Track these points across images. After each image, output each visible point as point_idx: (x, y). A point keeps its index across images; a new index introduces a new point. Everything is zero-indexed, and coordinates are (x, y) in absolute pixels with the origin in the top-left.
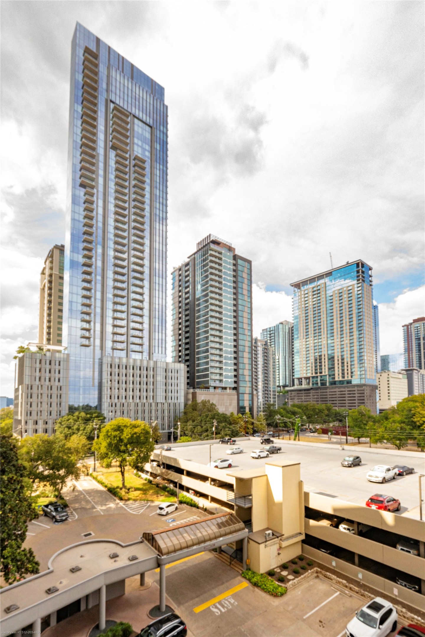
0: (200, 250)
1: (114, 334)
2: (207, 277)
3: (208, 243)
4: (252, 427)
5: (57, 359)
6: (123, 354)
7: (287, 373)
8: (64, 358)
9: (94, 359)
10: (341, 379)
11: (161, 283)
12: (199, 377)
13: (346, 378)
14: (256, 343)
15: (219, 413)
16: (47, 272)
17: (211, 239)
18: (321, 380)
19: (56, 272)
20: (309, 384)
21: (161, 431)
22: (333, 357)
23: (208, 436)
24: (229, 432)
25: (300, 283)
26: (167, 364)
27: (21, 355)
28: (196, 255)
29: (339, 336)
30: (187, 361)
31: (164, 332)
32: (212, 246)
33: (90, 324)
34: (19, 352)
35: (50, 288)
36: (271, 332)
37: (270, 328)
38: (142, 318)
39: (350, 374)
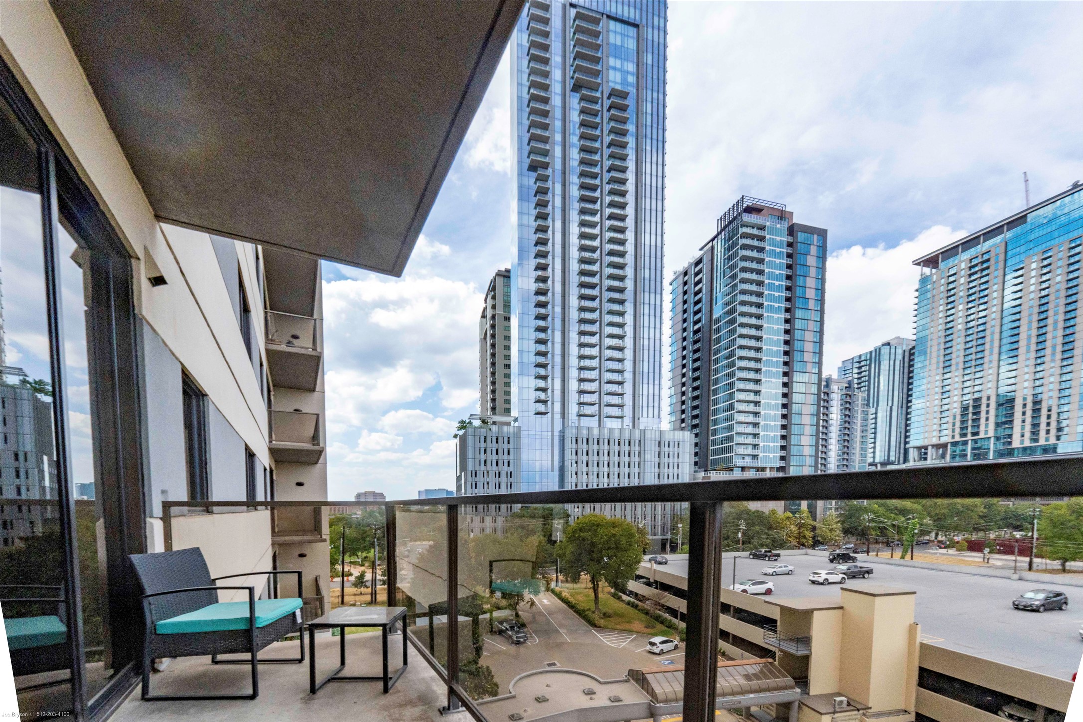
0: (722, 231)
1: (581, 392)
2: (734, 277)
3: (739, 214)
4: (812, 534)
5: (505, 435)
6: (594, 422)
7: (893, 439)
8: (514, 433)
9: (553, 432)
10: (1027, 443)
11: (652, 302)
12: (715, 452)
13: (1042, 442)
14: (827, 386)
15: (750, 510)
16: (489, 313)
17: (745, 206)
18: (973, 449)
19: (500, 311)
20: (943, 456)
21: (651, 537)
22: (1012, 400)
23: (729, 546)
24: (768, 541)
25: (937, 256)
26: (661, 433)
27: (461, 432)
28: (715, 242)
29: (1033, 355)
30: (695, 426)
31: (657, 382)
32: (747, 218)
33: (546, 382)
34: (460, 429)
35: (493, 336)
36: (862, 364)
37: (860, 356)
38: (623, 364)
39: (1053, 432)
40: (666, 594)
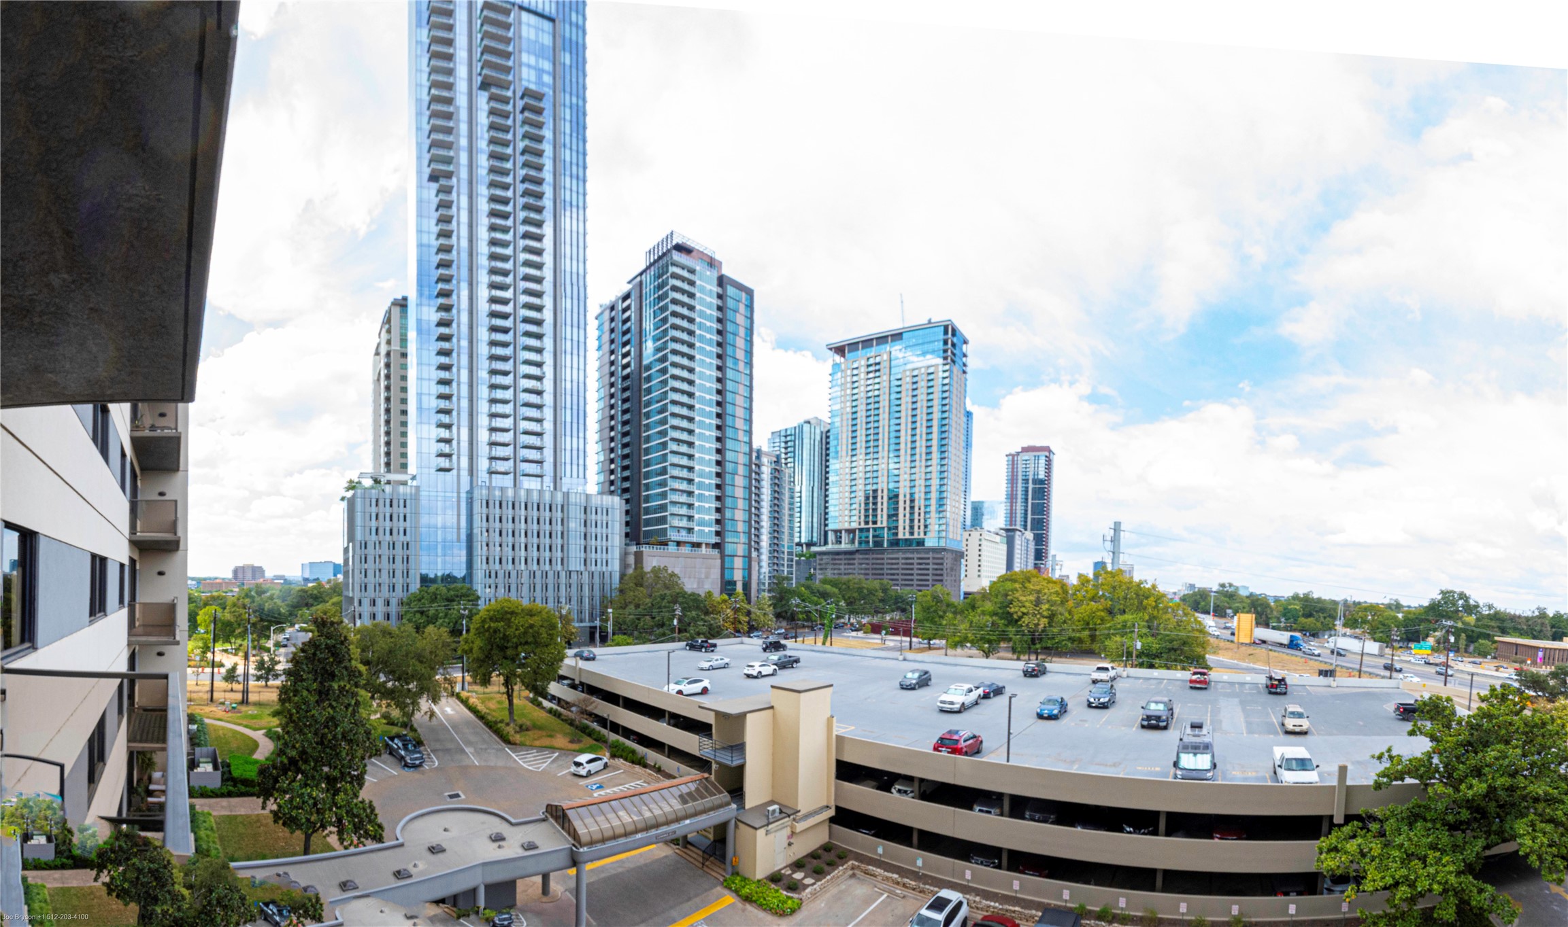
0: (651, 265)
1: (493, 444)
2: (664, 321)
3: (669, 251)
4: (747, 619)
5: (402, 498)
6: (508, 481)
7: (815, 520)
8: (412, 495)
9: (459, 493)
12: (648, 523)
14: (758, 457)
15: (686, 593)
16: (383, 350)
17: (674, 242)
18: (873, 536)
19: (395, 346)
20: (852, 542)
21: (577, 625)
22: (897, 496)
23: (664, 634)
24: (705, 629)
25: (844, 346)
26: (588, 496)
27: (350, 494)
28: (644, 276)
30: (625, 490)
31: (581, 435)
34: (348, 490)
36: (789, 438)
37: (786, 430)
38: (542, 412)
40: (594, 699)
